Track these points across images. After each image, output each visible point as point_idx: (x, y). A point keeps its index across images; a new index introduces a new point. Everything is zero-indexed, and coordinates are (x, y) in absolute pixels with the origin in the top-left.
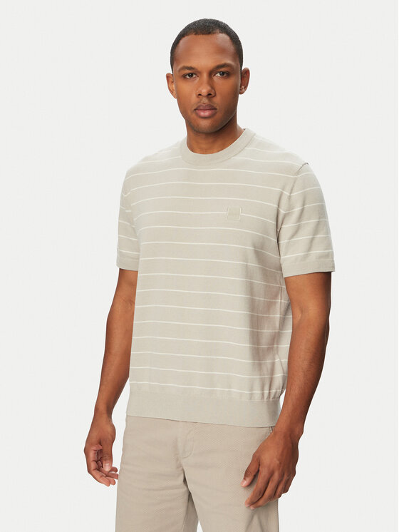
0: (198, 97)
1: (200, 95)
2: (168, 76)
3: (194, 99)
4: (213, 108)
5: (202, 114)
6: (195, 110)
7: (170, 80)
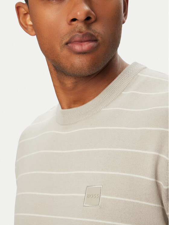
0: (70, 24)
1: (74, 20)
2: (18, 7)
3: (64, 27)
4: (92, 39)
5: (78, 48)
6: (67, 44)
7: (23, 10)
